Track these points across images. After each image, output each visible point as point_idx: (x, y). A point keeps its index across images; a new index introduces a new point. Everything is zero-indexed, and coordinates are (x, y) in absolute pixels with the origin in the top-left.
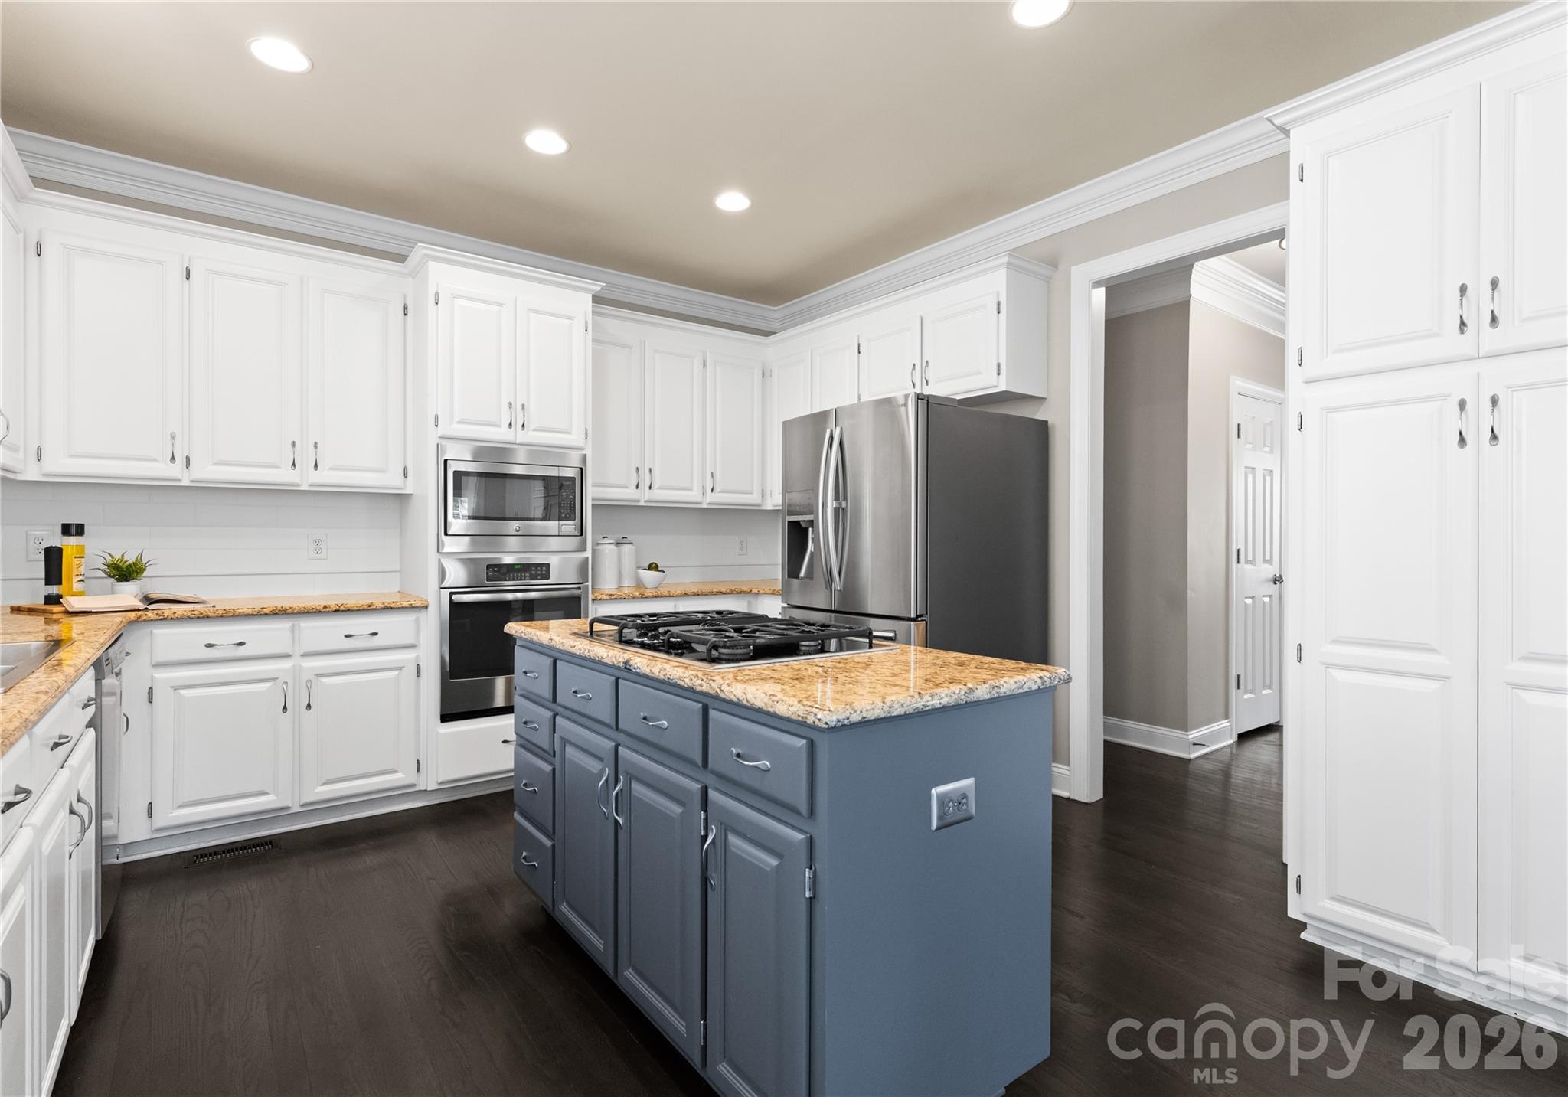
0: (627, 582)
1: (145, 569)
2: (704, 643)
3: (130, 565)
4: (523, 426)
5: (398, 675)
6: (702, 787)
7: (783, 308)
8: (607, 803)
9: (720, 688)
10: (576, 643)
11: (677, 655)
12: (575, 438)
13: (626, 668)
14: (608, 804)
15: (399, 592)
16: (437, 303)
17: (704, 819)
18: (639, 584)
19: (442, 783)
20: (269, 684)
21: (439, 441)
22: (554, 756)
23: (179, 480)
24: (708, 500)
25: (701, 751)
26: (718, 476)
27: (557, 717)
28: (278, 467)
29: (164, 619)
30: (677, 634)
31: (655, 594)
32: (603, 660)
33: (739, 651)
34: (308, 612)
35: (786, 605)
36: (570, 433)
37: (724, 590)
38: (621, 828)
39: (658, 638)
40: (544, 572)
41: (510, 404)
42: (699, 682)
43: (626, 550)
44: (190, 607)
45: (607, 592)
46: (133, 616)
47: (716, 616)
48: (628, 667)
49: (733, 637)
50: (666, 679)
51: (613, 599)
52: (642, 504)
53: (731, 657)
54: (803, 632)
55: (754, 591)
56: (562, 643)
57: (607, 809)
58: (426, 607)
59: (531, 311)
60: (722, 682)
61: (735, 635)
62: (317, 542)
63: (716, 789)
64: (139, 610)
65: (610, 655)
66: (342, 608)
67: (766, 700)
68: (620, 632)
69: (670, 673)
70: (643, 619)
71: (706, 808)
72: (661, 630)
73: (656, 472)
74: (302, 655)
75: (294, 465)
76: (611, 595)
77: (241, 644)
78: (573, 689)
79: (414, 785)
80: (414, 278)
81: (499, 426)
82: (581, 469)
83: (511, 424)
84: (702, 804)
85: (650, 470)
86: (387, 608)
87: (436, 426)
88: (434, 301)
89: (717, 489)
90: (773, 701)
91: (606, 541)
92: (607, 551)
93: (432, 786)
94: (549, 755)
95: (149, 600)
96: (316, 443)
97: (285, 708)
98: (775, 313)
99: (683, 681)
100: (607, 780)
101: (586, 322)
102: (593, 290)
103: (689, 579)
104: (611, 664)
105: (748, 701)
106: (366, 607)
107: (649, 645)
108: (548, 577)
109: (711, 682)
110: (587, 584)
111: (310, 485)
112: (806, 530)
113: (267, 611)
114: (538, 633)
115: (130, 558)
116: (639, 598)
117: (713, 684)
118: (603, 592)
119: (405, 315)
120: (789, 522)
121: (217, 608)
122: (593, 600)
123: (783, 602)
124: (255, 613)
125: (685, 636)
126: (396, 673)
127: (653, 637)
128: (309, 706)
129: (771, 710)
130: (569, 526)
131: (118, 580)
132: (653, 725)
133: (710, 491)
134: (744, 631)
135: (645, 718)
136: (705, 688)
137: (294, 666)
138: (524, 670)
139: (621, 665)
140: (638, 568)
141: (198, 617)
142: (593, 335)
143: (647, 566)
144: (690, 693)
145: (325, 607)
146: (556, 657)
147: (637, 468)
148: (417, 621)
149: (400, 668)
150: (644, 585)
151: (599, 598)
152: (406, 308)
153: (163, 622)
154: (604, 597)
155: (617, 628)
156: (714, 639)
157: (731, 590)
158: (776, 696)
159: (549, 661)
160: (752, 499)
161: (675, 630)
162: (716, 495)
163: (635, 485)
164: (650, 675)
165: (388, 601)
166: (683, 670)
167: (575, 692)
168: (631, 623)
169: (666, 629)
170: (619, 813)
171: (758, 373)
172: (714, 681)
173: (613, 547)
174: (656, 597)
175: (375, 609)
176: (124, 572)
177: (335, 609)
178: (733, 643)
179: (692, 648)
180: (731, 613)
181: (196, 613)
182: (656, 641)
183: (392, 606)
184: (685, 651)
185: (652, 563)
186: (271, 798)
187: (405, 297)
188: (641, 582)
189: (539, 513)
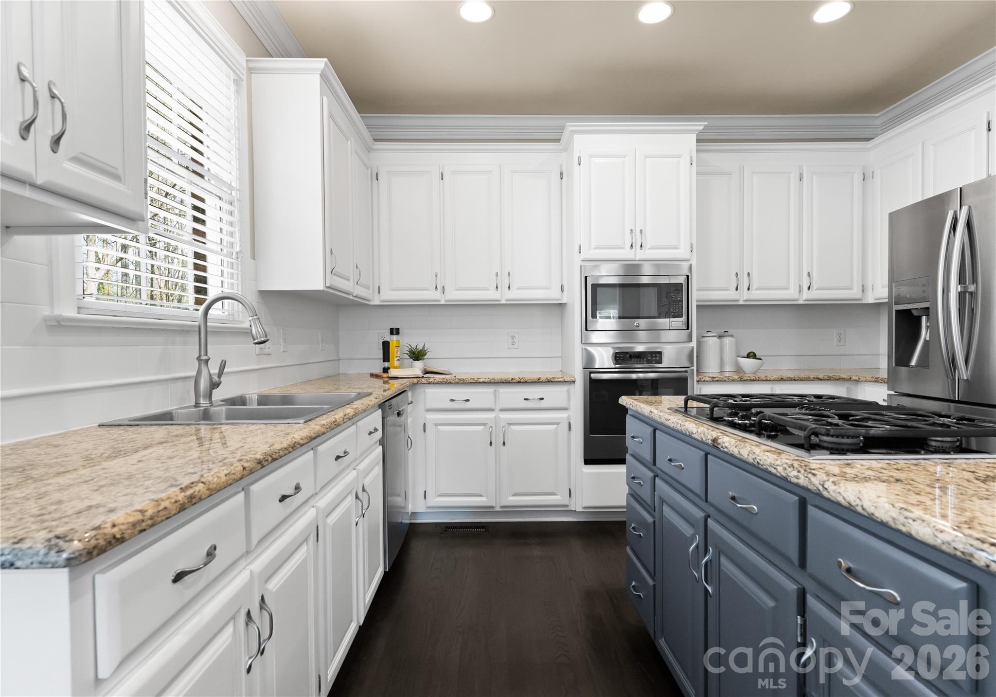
0: (728, 368)
1: (425, 355)
2: (802, 428)
3: (419, 351)
4: (641, 246)
5: (556, 428)
6: (798, 589)
7: (882, 115)
8: (697, 567)
9: (823, 487)
10: (671, 417)
11: (770, 437)
12: (682, 252)
13: (714, 445)
14: (698, 570)
15: (561, 371)
16: (579, 164)
17: (801, 625)
18: (739, 370)
19: (585, 508)
20: (482, 427)
21: (583, 263)
22: (655, 511)
23: (440, 301)
24: (805, 297)
25: (797, 549)
26: (815, 275)
27: (656, 478)
28: (488, 290)
29: (430, 383)
30: (769, 416)
31: (752, 378)
32: (693, 435)
33: (845, 440)
34: (503, 382)
35: (893, 393)
36: (678, 248)
37: (821, 377)
38: (711, 597)
39: (749, 419)
40: (658, 358)
41: (632, 230)
42: (795, 473)
43: (727, 342)
44: (443, 376)
45: (711, 375)
46: (415, 380)
47: (814, 400)
48: (716, 445)
49: (837, 425)
50: (756, 464)
51: (714, 380)
52: (741, 303)
53: (834, 446)
54: (934, 424)
55: (854, 378)
56: (660, 416)
57: (697, 573)
58: (574, 382)
59: (647, 157)
60: (825, 478)
61: (840, 422)
62: (513, 337)
63: (817, 597)
64: (419, 378)
65: (699, 431)
66: (522, 381)
67: (894, 513)
68: (712, 410)
69: (760, 458)
70: (736, 399)
71: (804, 613)
72: (754, 410)
73: (754, 276)
74: (500, 410)
75: (497, 287)
76: (713, 378)
77: (467, 400)
78: (669, 457)
79: (567, 506)
80: (566, 152)
81: (623, 248)
82: (688, 276)
83: (632, 245)
84: (798, 607)
85: (749, 274)
86: (549, 382)
87: (580, 253)
88: (577, 163)
89: (814, 286)
90: (906, 518)
91: (709, 334)
92: (711, 343)
93: (579, 509)
94: (651, 509)
95: (427, 372)
96: (509, 273)
97: (491, 443)
98: (878, 118)
99: (775, 468)
100: (697, 546)
101: (691, 157)
102: (696, 130)
103: (787, 367)
104: (700, 440)
105: (864, 509)
106: (536, 380)
107: (739, 424)
108: (661, 362)
109: (810, 475)
110: (693, 368)
111: (506, 300)
112: (919, 319)
113: (481, 380)
114: (643, 405)
115: (420, 347)
116: (738, 381)
117: (813, 479)
118: (706, 375)
119: (561, 178)
120: (897, 311)
121: (457, 377)
122: (698, 381)
123: (888, 389)
124: (475, 382)
125: (779, 419)
126: (555, 426)
127: (743, 418)
128: (504, 443)
129: (904, 529)
130: (679, 322)
131: (414, 360)
132: (741, 507)
133: (807, 289)
134: (850, 418)
135: (733, 498)
136: (802, 481)
137: (496, 417)
138: (632, 435)
139: (710, 442)
140: (738, 356)
141: (446, 383)
142: (697, 169)
143: (745, 355)
144: (783, 483)
145: (512, 379)
146: (656, 428)
147: (737, 274)
148: (568, 391)
149: (558, 424)
150: (742, 370)
151: (703, 380)
152: (562, 174)
153: (430, 385)
154: (707, 379)
155: (708, 406)
156: (814, 426)
157: (829, 377)
158: (911, 512)
159: (650, 430)
160: (853, 293)
161: (768, 412)
162: (813, 292)
163: (735, 288)
164: (738, 456)
165: (550, 376)
166: (775, 456)
167: (670, 460)
168: (722, 403)
169: (759, 410)
170: (709, 580)
171: (858, 177)
172: (814, 475)
173: (716, 339)
174: (753, 380)
175: (542, 382)
176: (417, 355)
177: (518, 381)
178: (838, 432)
179: (788, 431)
180: (833, 398)
181: (445, 380)
182: (747, 422)
183: (552, 380)
184: (779, 433)
185: (751, 352)
186: (484, 499)
187: (561, 166)
188: (741, 368)
189: (654, 311)
